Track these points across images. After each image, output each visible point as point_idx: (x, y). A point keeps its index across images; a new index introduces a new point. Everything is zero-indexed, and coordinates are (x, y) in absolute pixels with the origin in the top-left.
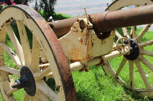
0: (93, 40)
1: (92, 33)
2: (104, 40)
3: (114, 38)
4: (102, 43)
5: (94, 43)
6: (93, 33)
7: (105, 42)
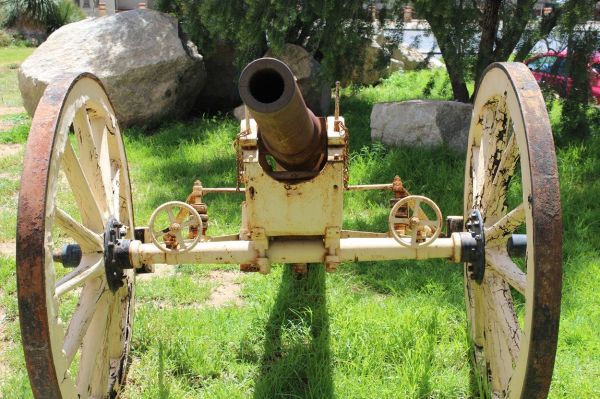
0: (252, 179)
1: (248, 160)
2: (293, 187)
3: (336, 187)
4: (288, 194)
5: (256, 189)
6: (252, 158)
7: (300, 194)
